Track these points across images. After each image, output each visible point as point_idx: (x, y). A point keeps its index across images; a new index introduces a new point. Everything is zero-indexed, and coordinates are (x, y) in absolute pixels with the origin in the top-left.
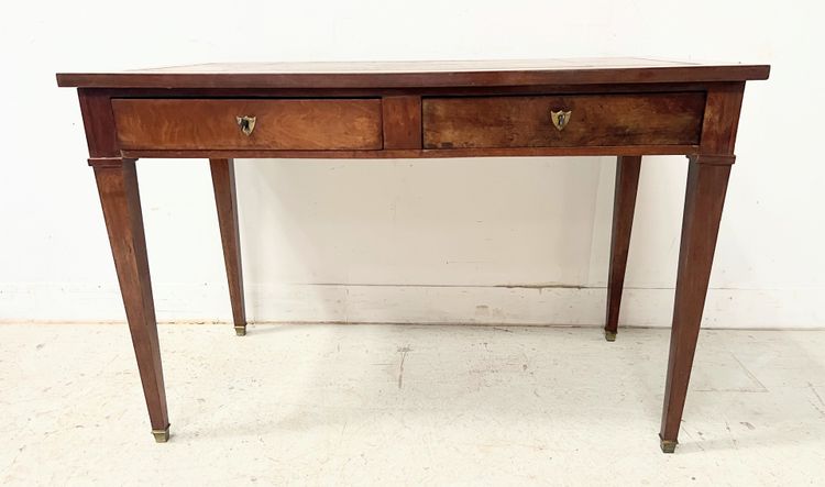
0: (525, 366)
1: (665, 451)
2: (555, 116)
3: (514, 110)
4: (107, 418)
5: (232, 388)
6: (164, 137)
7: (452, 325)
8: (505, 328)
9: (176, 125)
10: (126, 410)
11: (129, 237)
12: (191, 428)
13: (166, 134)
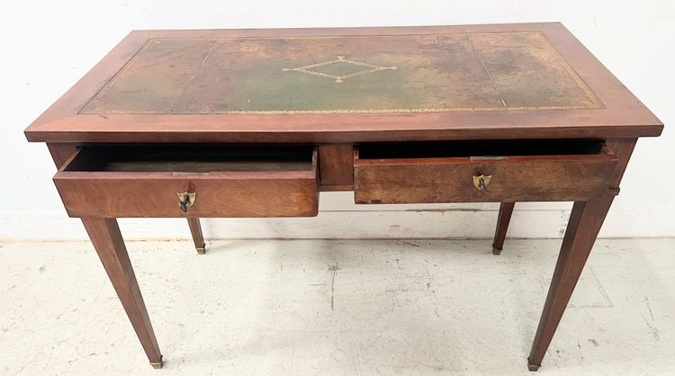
0: (428, 284)
1: (530, 370)
2: (476, 181)
3: (439, 174)
4: (113, 345)
5: (203, 312)
6: (110, 208)
7: (371, 239)
8: (412, 242)
9: (120, 199)
10: (125, 337)
11: (111, 247)
12: (178, 354)
13: (111, 206)
